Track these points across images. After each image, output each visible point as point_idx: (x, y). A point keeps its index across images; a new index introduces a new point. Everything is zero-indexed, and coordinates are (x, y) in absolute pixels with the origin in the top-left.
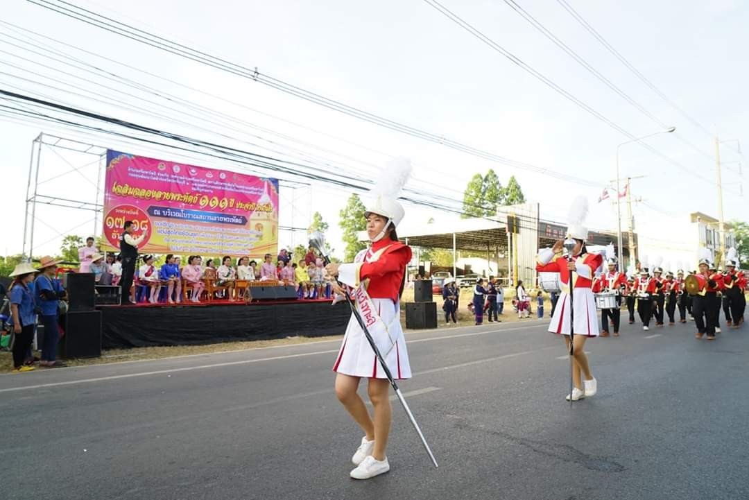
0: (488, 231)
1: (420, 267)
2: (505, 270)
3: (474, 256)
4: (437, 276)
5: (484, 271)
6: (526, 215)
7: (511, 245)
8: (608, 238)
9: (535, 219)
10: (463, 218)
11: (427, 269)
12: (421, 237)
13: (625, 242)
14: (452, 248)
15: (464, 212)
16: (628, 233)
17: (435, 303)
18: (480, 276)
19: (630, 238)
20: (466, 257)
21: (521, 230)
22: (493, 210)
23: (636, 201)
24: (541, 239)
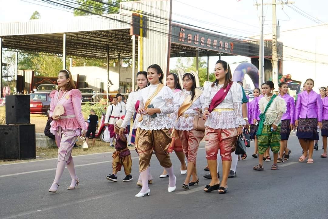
0: (108, 32)
1: (19, 77)
2: (128, 84)
3: (90, 65)
4: (41, 89)
5: (102, 84)
6: (155, 14)
7: (136, 52)
8: (250, 47)
9: (166, 19)
10: (76, 14)
11: (28, 80)
12: (20, 36)
13: (268, 52)
14: (62, 53)
15: (78, 6)
16: (271, 41)
17: (34, 126)
18: (96, 89)
19: (274, 47)
20: (80, 65)
21: (149, 33)
22: (114, 6)
23: (282, 3)
24: (172, 44)
